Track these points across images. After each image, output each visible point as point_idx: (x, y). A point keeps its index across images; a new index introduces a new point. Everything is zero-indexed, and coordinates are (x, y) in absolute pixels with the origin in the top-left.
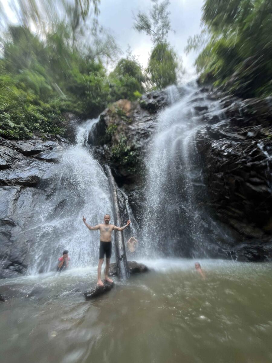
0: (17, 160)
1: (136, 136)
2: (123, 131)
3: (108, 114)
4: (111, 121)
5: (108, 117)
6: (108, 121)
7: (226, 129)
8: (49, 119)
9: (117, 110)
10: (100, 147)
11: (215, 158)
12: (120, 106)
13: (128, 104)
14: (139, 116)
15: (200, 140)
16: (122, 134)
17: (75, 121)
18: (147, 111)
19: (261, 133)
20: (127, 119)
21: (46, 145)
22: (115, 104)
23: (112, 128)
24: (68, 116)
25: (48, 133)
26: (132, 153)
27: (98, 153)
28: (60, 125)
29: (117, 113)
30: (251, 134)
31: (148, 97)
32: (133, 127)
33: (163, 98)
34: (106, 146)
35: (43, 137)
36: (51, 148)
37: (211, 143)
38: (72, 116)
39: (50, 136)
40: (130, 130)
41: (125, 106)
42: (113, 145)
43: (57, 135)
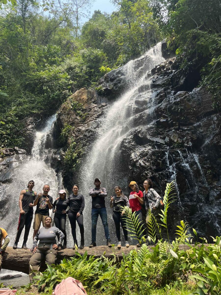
1: (83, 140)
2: (74, 133)
3: (63, 113)
4: (66, 120)
5: (64, 115)
6: (63, 120)
7: (151, 133)
8: (8, 131)
9: (72, 104)
10: (57, 151)
11: (131, 169)
12: (75, 99)
13: (84, 94)
14: (96, 107)
15: (124, 149)
16: (73, 137)
17: (33, 125)
18: (105, 98)
19: (171, 140)
20: (83, 113)
21: (4, 163)
22: (70, 97)
23: (67, 129)
24: (26, 122)
25: (8, 146)
26: (78, 161)
27: (54, 159)
28: (18, 134)
29: (72, 109)
30: (167, 139)
31: (105, 79)
32: (83, 128)
33: (119, 80)
34: (62, 151)
35: (2, 154)
36: (8, 165)
37: (131, 153)
38: (29, 121)
39: (8, 151)
40: (79, 131)
41: (81, 97)
42: (68, 149)
43: (15, 147)
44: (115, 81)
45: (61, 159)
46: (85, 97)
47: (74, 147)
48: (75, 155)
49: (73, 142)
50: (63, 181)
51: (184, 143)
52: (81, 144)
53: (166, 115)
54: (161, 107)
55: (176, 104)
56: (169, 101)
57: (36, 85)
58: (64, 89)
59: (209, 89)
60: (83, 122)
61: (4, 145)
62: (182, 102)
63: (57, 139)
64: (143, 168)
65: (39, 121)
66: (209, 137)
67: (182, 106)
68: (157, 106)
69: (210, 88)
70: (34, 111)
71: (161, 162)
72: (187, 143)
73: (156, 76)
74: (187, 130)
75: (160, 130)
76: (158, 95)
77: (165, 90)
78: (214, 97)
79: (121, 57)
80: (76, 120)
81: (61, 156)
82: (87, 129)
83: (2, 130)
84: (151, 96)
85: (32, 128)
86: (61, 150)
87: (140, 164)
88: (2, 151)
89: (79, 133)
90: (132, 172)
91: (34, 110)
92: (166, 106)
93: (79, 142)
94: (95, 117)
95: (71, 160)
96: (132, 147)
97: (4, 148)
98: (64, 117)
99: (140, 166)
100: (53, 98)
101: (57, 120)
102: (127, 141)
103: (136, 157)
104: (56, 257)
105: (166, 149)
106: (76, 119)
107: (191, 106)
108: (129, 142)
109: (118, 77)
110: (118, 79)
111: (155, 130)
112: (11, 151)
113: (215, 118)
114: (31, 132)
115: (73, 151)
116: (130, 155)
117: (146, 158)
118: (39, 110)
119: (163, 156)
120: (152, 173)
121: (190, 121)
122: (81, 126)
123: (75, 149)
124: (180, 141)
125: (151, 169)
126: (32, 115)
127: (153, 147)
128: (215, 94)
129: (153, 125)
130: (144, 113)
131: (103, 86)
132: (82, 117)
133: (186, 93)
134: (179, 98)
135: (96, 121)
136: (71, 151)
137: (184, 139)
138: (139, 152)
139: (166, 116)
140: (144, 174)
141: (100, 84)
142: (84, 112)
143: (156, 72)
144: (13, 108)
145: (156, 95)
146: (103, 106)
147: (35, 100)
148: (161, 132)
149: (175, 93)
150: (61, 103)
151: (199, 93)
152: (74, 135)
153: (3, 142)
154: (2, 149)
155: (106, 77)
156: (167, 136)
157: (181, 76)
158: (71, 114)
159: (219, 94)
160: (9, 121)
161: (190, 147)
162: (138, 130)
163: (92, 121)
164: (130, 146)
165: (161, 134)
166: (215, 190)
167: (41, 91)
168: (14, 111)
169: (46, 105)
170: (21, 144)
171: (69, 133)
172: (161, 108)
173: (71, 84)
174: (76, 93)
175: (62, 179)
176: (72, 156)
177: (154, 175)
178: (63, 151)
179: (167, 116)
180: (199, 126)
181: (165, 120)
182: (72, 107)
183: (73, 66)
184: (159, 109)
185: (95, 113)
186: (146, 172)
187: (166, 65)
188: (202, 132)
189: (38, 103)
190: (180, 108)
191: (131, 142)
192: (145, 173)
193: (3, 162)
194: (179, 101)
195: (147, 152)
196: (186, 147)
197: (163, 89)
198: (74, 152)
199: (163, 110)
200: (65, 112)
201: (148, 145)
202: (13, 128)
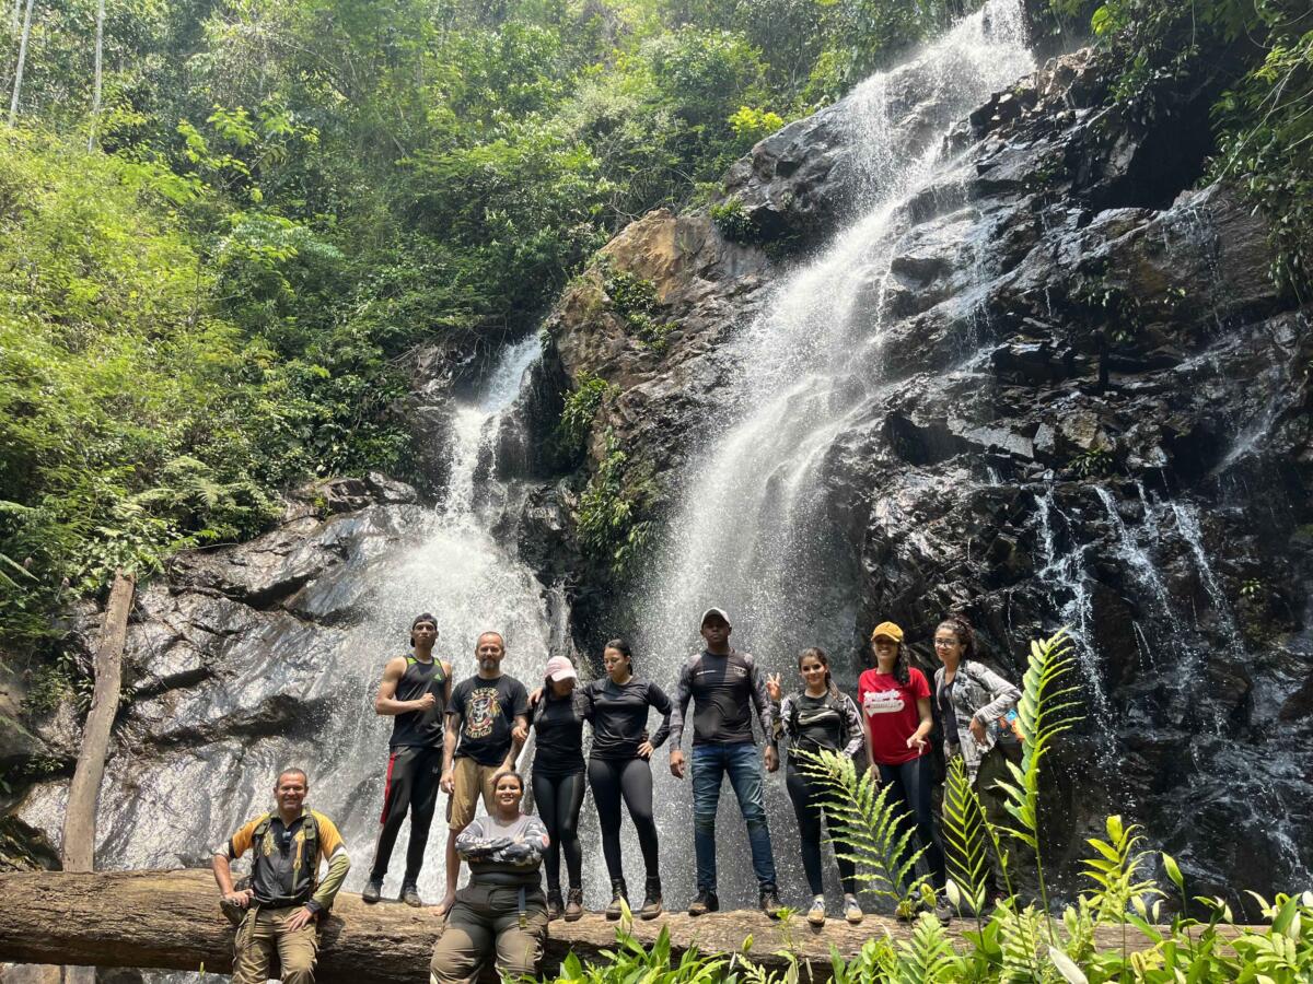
0: (232, 637)
1: (654, 441)
2: (617, 411)
3: (569, 322)
4: (583, 355)
5: (573, 335)
6: (572, 356)
7: (969, 408)
8: (340, 406)
9: (610, 284)
10: (546, 489)
11: (874, 573)
12: (623, 259)
13: (660, 237)
14: (713, 292)
15: (841, 483)
16: (614, 429)
17: (445, 378)
18: (753, 251)
19: (1065, 438)
20: (658, 323)
21: (328, 543)
22: (601, 254)
23: (586, 393)
24: (414, 365)
25: (342, 471)
26: (632, 535)
27: (534, 527)
28: (385, 419)
29: (608, 304)
30: (1045, 437)
31: (755, 167)
32: (656, 389)
33: (818, 168)
34: (564, 489)
35: (319, 502)
36: (345, 550)
37: (874, 501)
38: (428, 362)
39: (344, 490)
40: (641, 404)
41: (647, 250)
42: (590, 482)
43: (373, 474)
44: (800, 175)
45: (562, 525)
46: (665, 249)
47: (617, 475)
48: (622, 507)
49: (611, 452)
50: (573, 618)
51: (1128, 451)
52: (649, 459)
53: (1038, 324)
54: (1016, 285)
55: (1090, 268)
56: (1056, 256)
57: (455, 202)
58: (573, 219)
59: (1257, 196)
60: (657, 361)
61: (327, 464)
62: (1118, 260)
63: (547, 440)
64: (931, 570)
65: (468, 360)
66: (1252, 423)
67: (1118, 278)
68: (998, 283)
69: (1259, 188)
70: (450, 320)
71: (1013, 540)
72: (1144, 453)
73: (992, 142)
74: (1140, 391)
75: (1010, 392)
76: (1001, 230)
77: (1036, 205)
78: (1282, 232)
79: (831, 63)
80: (627, 354)
81: (564, 513)
82: (672, 392)
83: (318, 402)
84: (967, 235)
85: (441, 391)
86: (563, 487)
87: (916, 551)
88: (318, 491)
89: (638, 413)
90: (879, 588)
91: (448, 314)
92: (1042, 281)
93: (639, 449)
94: (709, 341)
95: (603, 529)
96: (876, 470)
97: (327, 479)
98: (573, 342)
99: (913, 561)
100: (528, 262)
101: (546, 354)
102: (853, 446)
103: (896, 518)
104: (539, 949)
105: (1041, 480)
106: (627, 348)
107: (1168, 277)
108: (867, 451)
109: (816, 152)
110: (812, 162)
111: (985, 395)
112: (354, 489)
113: (1286, 334)
114: (436, 408)
115: (612, 493)
116: (869, 508)
117: (943, 521)
118: (467, 313)
119: (1025, 516)
120: (973, 593)
121: (1161, 349)
122: (647, 380)
123: (620, 481)
124: (1107, 444)
125: (965, 572)
126: (437, 333)
127: (979, 473)
128: (1285, 219)
129: (979, 369)
130: (939, 316)
131: (747, 199)
132: (653, 340)
133: (1140, 216)
134: (1107, 240)
135: (714, 356)
136: (604, 490)
137: (1129, 434)
138: (912, 497)
139: (1040, 329)
140: (934, 597)
141: (731, 188)
142: (661, 317)
143: (997, 124)
144: (363, 308)
145: (994, 229)
146: (746, 289)
147: (450, 272)
148: (1017, 400)
149: (1084, 220)
150: (560, 284)
151: (1206, 213)
152: (618, 422)
153: (323, 450)
154: (318, 481)
155: (758, 158)
156: (1044, 420)
157: (1114, 139)
158: (604, 328)
159: (1305, 219)
160: (344, 363)
161: (1155, 470)
162: (908, 395)
163: (697, 359)
164: (870, 468)
165: (1013, 414)
166: (1281, 675)
167: (479, 233)
168: (364, 319)
169: (497, 291)
170: (395, 458)
171: (595, 414)
172: (1018, 291)
173: (604, 197)
174: (626, 236)
175: (569, 610)
176: (609, 512)
177: (981, 602)
178: (572, 490)
179: (1044, 326)
180: (1205, 373)
181: (1034, 348)
182: (607, 299)
183: (611, 113)
184: (1008, 294)
185: (709, 321)
186: (944, 587)
187: (1042, 85)
188: (1218, 402)
189: (463, 283)
190: (1108, 287)
191: (874, 451)
192: (940, 593)
193: (327, 538)
194: (1103, 258)
195: (947, 494)
196: (1139, 472)
197: (1026, 201)
198: (616, 495)
199: (1024, 301)
200: (576, 322)
201: (954, 463)
202: (364, 393)
